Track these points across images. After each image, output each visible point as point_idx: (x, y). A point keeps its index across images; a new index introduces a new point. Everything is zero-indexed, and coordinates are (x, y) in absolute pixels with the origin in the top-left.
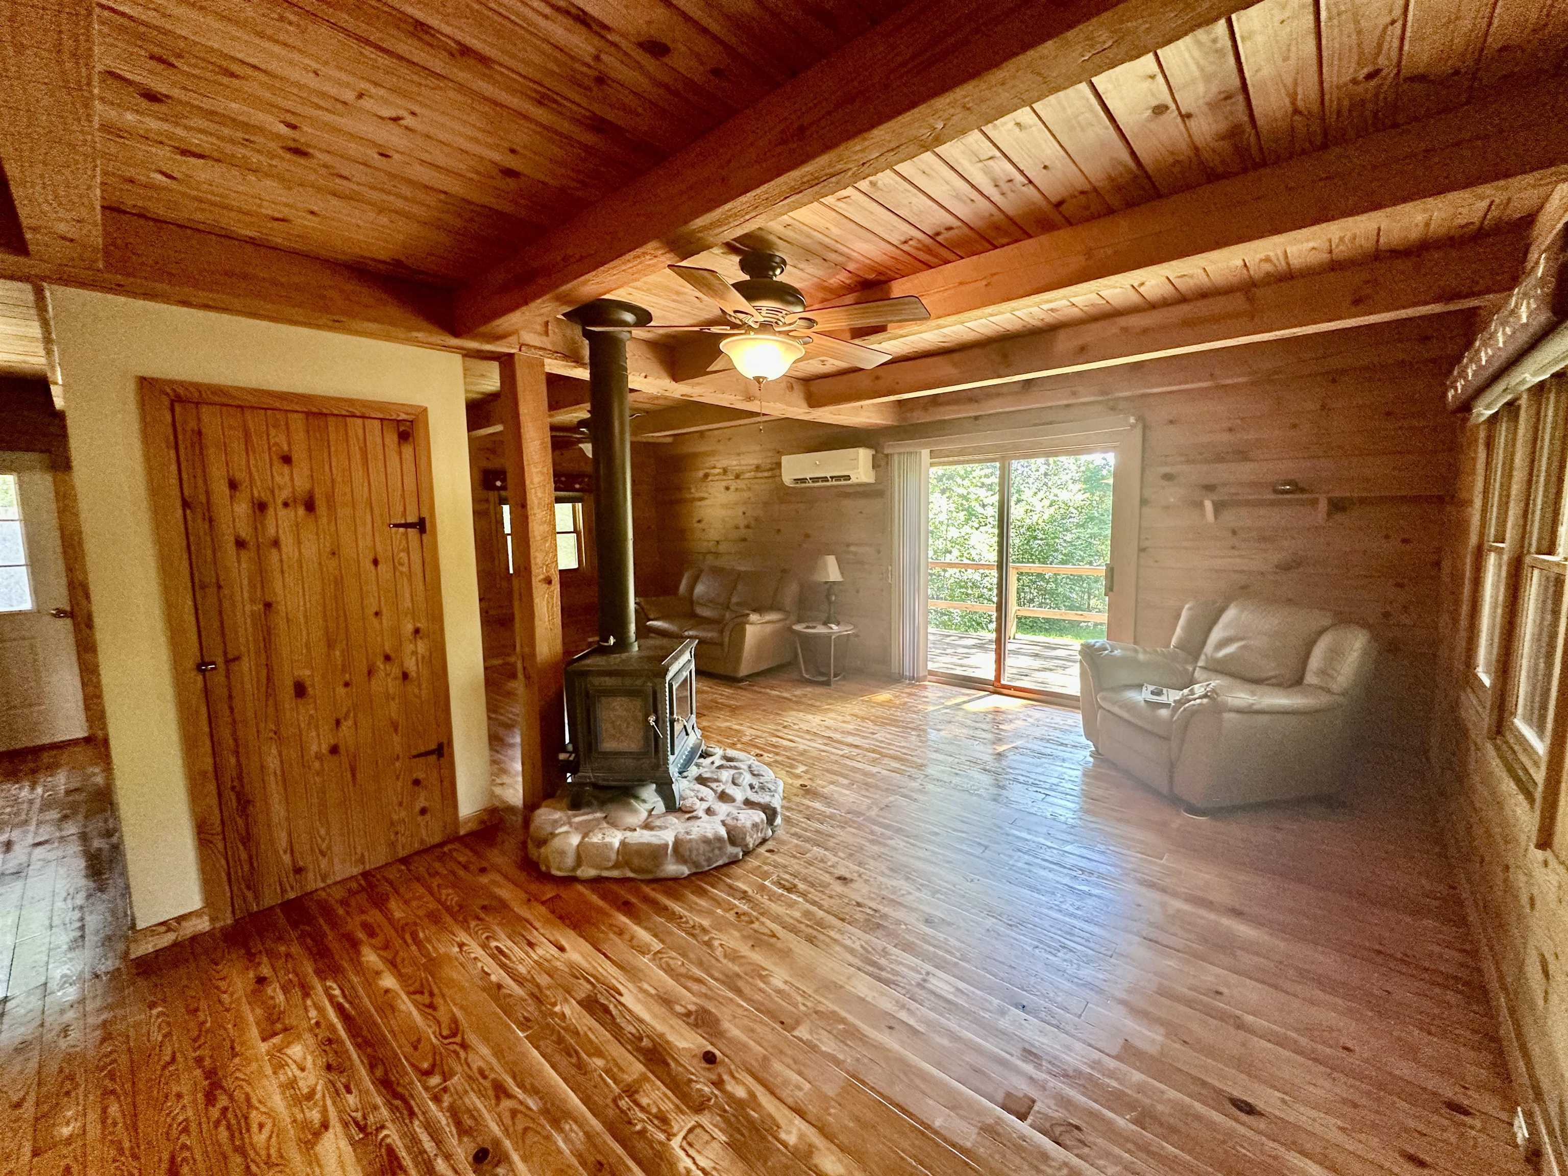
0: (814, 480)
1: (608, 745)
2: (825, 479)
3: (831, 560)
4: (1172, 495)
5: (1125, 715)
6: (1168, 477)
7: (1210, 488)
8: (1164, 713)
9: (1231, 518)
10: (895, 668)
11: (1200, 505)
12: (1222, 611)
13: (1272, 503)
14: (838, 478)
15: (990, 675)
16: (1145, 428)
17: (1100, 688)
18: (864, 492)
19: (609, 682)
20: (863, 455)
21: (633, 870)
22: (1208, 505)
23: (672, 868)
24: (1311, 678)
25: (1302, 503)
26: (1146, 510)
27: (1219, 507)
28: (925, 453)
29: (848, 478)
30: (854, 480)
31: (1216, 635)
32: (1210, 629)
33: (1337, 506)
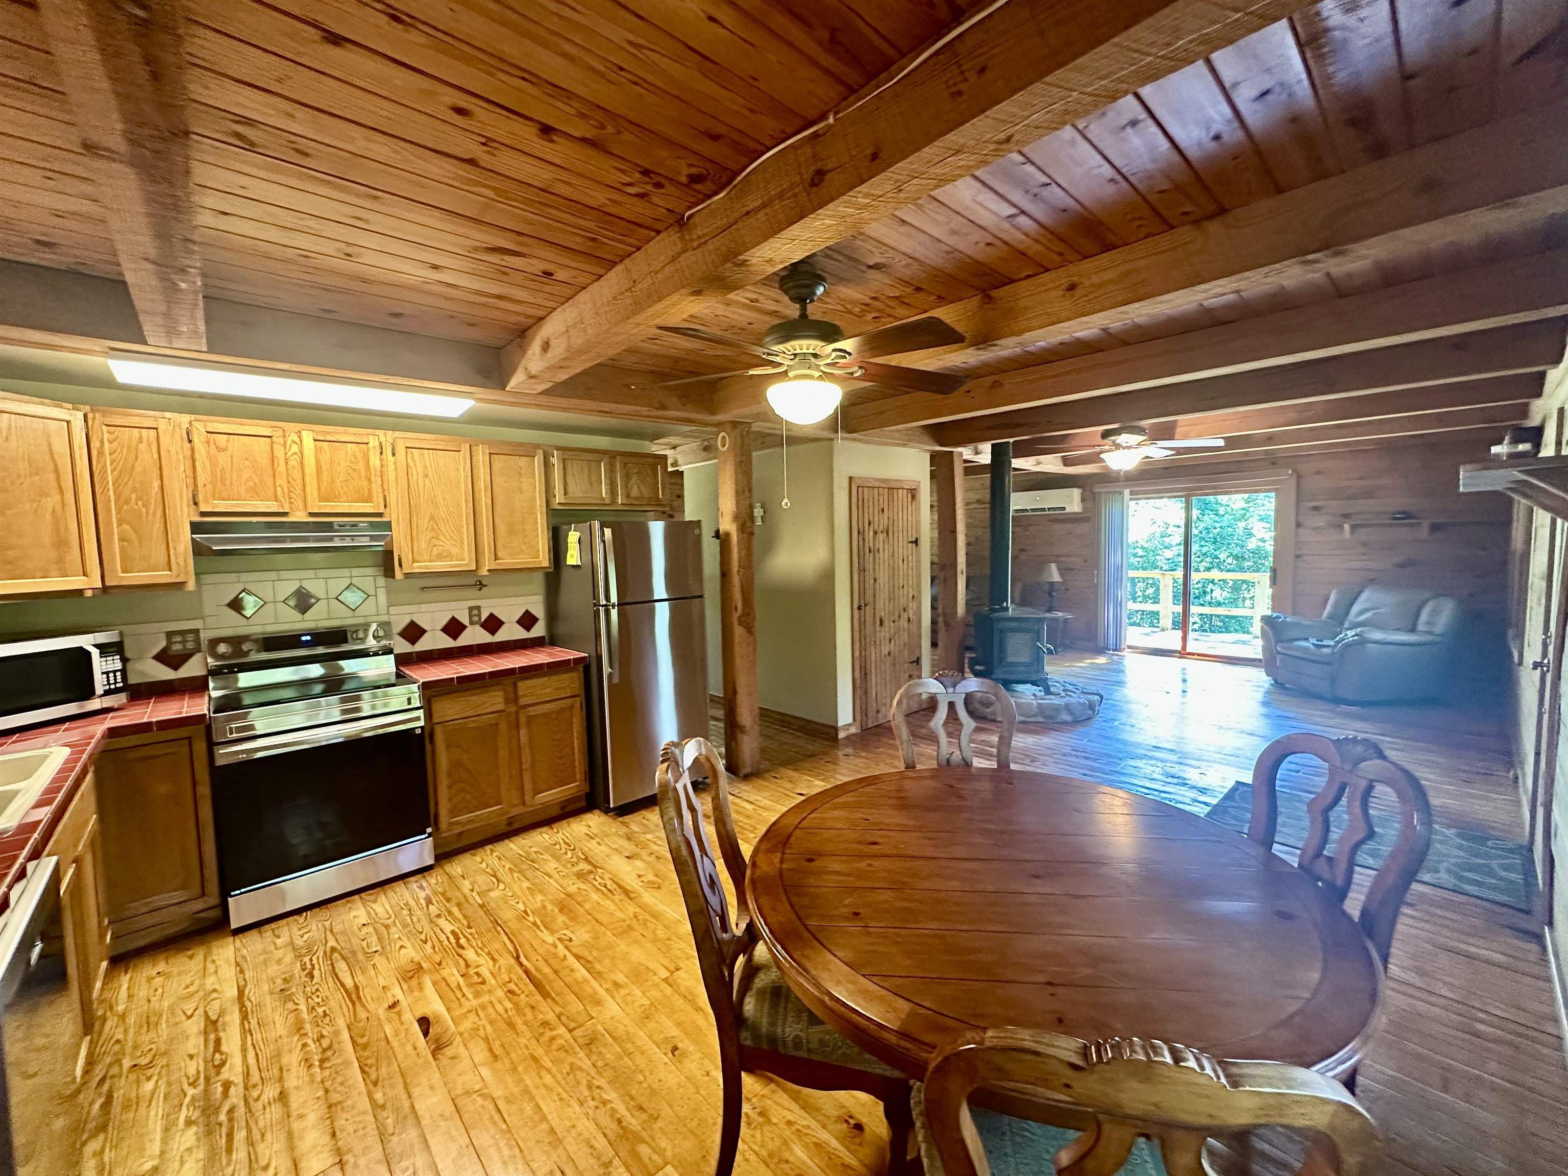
0: (1033, 510)
1: (1011, 659)
2: (1044, 510)
3: (1053, 566)
4: (1320, 521)
5: (1300, 654)
6: (1316, 509)
7: (1346, 516)
8: (1326, 651)
9: (1363, 534)
10: (1101, 643)
11: (1341, 527)
12: (1360, 593)
13: (1390, 525)
14: (1054, 509)
15: (1178, 647)
16: (1299, 477)
17: (1279, 641)
18: (1074, 519)
19: (1013, 625)
20: (1076, 493)
21: (1045, 717)
22: (1347, 527)
23: (1066, 717)
24: (1420, 627)
25: (1412, 525)
26: (1301, 530)
27: (1354, 527)
28: (1127, 492)
29: (1064, 508)
30: (1068, 510)
31: (1355, 609)
32: (1351, 605)
33: (1435, 528)
